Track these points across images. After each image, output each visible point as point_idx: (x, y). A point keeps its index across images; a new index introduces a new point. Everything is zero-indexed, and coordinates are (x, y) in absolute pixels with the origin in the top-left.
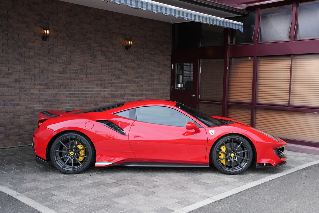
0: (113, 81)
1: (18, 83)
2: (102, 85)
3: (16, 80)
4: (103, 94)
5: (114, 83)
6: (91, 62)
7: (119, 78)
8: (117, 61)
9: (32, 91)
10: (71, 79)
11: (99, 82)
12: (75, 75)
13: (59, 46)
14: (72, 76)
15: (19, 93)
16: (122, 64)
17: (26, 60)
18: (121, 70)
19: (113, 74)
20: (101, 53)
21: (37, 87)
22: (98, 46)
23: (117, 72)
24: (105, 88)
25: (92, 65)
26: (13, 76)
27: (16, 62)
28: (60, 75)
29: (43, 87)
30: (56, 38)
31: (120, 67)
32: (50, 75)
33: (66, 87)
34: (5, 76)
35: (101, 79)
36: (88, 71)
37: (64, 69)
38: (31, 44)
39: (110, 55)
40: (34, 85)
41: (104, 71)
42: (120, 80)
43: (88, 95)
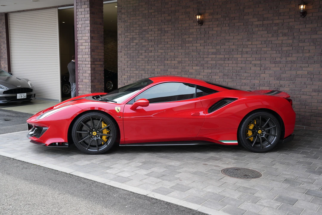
0: (278, 59)
1: (180, 65)
2: (261, 66)
3: (179, 62)
4: (263, 75)
5: (280, 62)
6: (249, 40)
7: (289, 56)
8: (284, 35)
9: (191, 71)
10: (224, 59)
11: (258, 62)
12: (230, 56)
13: (214, 28)
14: (226, 56)
15: (181, 73)
16: (294, 38)
17: (187, 45)
18: (291, 46)
19: (279, 52)
20: (261, 29)
21: (194, 68)
22: (258, 21)
23: (285, 49)
24: (265, 69)
25: (250, 43)
26: (177, 59)
27: (180, 47)
28: (214, 56)
29: (198, 68)
30: (211, 21)
31: (291, 41)
32: (205, 56)
33: (219, 68)
34: (173, 59)
35: (261, 58)
36: (244, 50)
37: (218, 50)
38: (191, 31)
39: (275, 28)
40: (192, 66)
41: (265, 49)
42: (289, 59)
43: (243, 76)
